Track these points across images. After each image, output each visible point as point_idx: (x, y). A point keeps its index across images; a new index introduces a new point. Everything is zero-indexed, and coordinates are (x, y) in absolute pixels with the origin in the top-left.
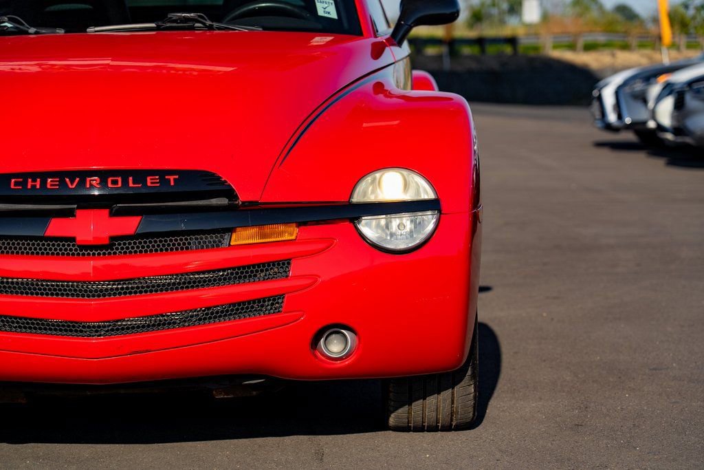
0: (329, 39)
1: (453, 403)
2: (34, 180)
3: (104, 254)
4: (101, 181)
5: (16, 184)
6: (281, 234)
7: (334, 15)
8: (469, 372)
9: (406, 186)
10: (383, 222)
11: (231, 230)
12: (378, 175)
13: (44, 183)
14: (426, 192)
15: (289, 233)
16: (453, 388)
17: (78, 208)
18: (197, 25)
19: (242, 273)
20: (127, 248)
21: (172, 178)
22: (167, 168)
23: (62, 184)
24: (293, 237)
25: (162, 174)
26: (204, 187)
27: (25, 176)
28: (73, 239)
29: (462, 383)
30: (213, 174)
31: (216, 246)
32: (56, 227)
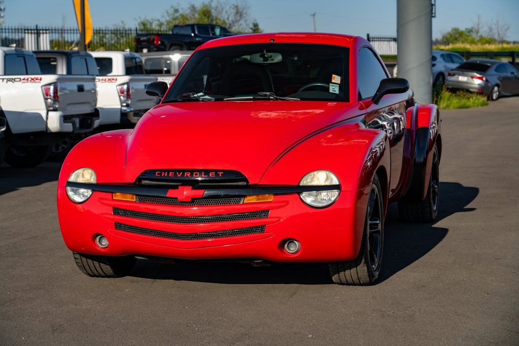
0: (335, 103)
1: (357, 274)
2: (165, 173)
3: (190, 205)
4: (191, 174)
5: (158, 174)
6: (267, 198)
7: (337, 92)
8: (363, 261)
9: (327, 178)
10: (315, 194)
11: (245, 196)
12: (315, 173)
13: (168, 174)
14: (335, 181)
15: (271, 198)
16: (357, 267)
17: (181, 185)
18: (271, 97)
19: (252, 215)
20: (200, 203)
21: (220, 173)
22: (219, 169)
23: (175, 174)
24: (271, 200)
25: (216, 171)
26: (233, 177)
27: (162, 171)
28: (177, 198)
29: (360, 265)
30: (239, 172)
31: (238, 203)
32: (171, 193)
